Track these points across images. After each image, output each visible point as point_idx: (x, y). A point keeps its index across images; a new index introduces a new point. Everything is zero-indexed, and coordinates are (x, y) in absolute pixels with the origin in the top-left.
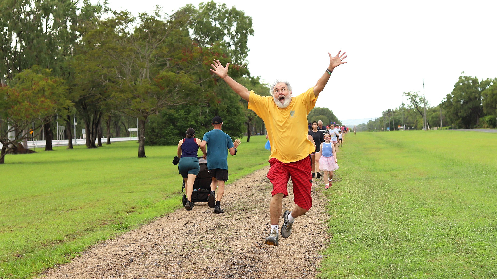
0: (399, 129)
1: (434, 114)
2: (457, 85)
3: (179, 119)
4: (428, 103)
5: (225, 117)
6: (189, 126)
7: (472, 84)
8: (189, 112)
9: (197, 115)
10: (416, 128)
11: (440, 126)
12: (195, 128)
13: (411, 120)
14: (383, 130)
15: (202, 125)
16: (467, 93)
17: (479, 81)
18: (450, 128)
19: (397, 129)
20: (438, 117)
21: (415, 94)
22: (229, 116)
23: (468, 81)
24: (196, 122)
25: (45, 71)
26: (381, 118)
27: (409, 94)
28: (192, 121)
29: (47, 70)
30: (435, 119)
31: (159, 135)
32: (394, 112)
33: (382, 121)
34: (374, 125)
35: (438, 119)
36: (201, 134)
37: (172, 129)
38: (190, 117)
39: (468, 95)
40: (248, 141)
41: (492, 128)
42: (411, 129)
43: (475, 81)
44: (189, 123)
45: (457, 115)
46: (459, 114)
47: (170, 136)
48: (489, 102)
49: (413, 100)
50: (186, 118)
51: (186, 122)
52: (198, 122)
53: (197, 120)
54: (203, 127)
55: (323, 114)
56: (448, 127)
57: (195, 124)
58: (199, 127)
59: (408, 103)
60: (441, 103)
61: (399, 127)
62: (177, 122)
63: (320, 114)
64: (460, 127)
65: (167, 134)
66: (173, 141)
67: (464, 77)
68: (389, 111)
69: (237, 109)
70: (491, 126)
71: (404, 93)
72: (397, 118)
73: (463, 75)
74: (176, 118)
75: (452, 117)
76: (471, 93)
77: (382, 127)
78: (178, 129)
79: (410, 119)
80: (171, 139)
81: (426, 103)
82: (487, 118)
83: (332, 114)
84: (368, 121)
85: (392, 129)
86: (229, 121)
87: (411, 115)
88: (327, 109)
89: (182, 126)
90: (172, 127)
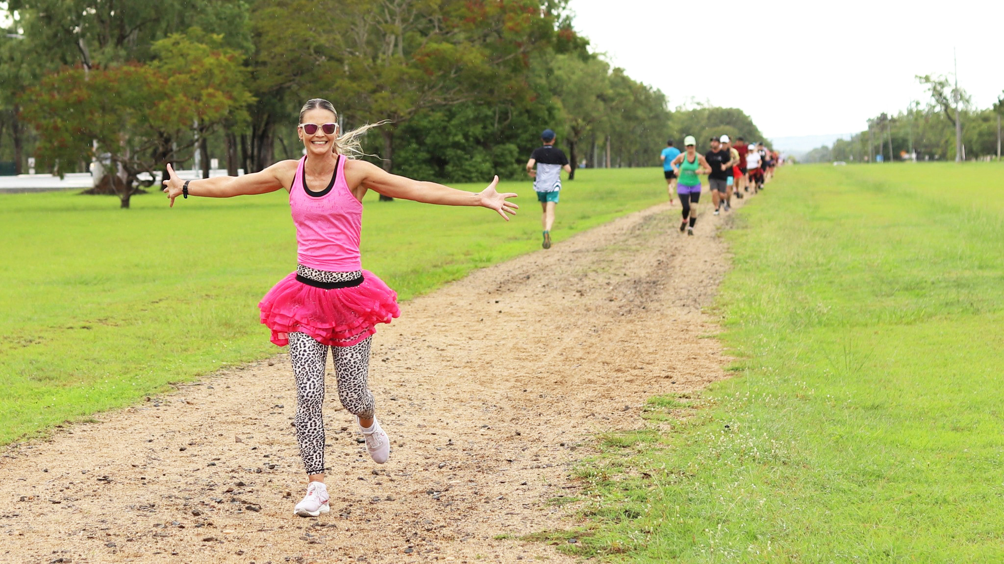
0: (902, 160)
1: (985, 126)
3: (429, 130)
4: (972, 101)
5: (525, 128)
6: (450, 144)
8: (451, 115)
9: (468, 122)
10: (943, 157)
11: (996, 154)
12: (463, 149)
13: (933, 139)
14: (868, 162)
15: (478, 142)
19: (898, 158)
20: (992, 134)
21: (942, 79)
22: (533, 125)
24: (466, 136)
25: (212, 38)
26: (863, 134)
27: (927, 79)
28: (456, 135)
29: (215, 36)
30: (986, 138)
32: (893, 120)
33: (867, 140)
34: (848, 149)
35: (992, 138)
36: (476, 162)
37: (415, 151)
38: (453, 126)
40: (571, 177)
42: (932, 158)
44: (451, 139)
47: (411, 165)
49: (938, 94)
50: (445, 128)
51: (444, 136)
52: (470, 136)
53: (468, 132)
54: (480, 148)
55: (728, 123)
57: (463, 141)
58: (472, 147)
59: (926, 102)
60: (997, 102)
61: (905, 156)
62: (427, 135)
63: (722, 122)
68: (884, 117)
69: (550, 110)
71: (916, 76)
72: (901, 133)
74: (423, 128)
77: (866, 153)
78: (428, 152)
79: (931, 137)
81: (966, 102)
83: (750, 124)
84: (834, 140)
85: (886, 159)
86: (533, 135)
87: (932, 127)
88: (739, 112)
89: (437, 144)
90: (414, 146)
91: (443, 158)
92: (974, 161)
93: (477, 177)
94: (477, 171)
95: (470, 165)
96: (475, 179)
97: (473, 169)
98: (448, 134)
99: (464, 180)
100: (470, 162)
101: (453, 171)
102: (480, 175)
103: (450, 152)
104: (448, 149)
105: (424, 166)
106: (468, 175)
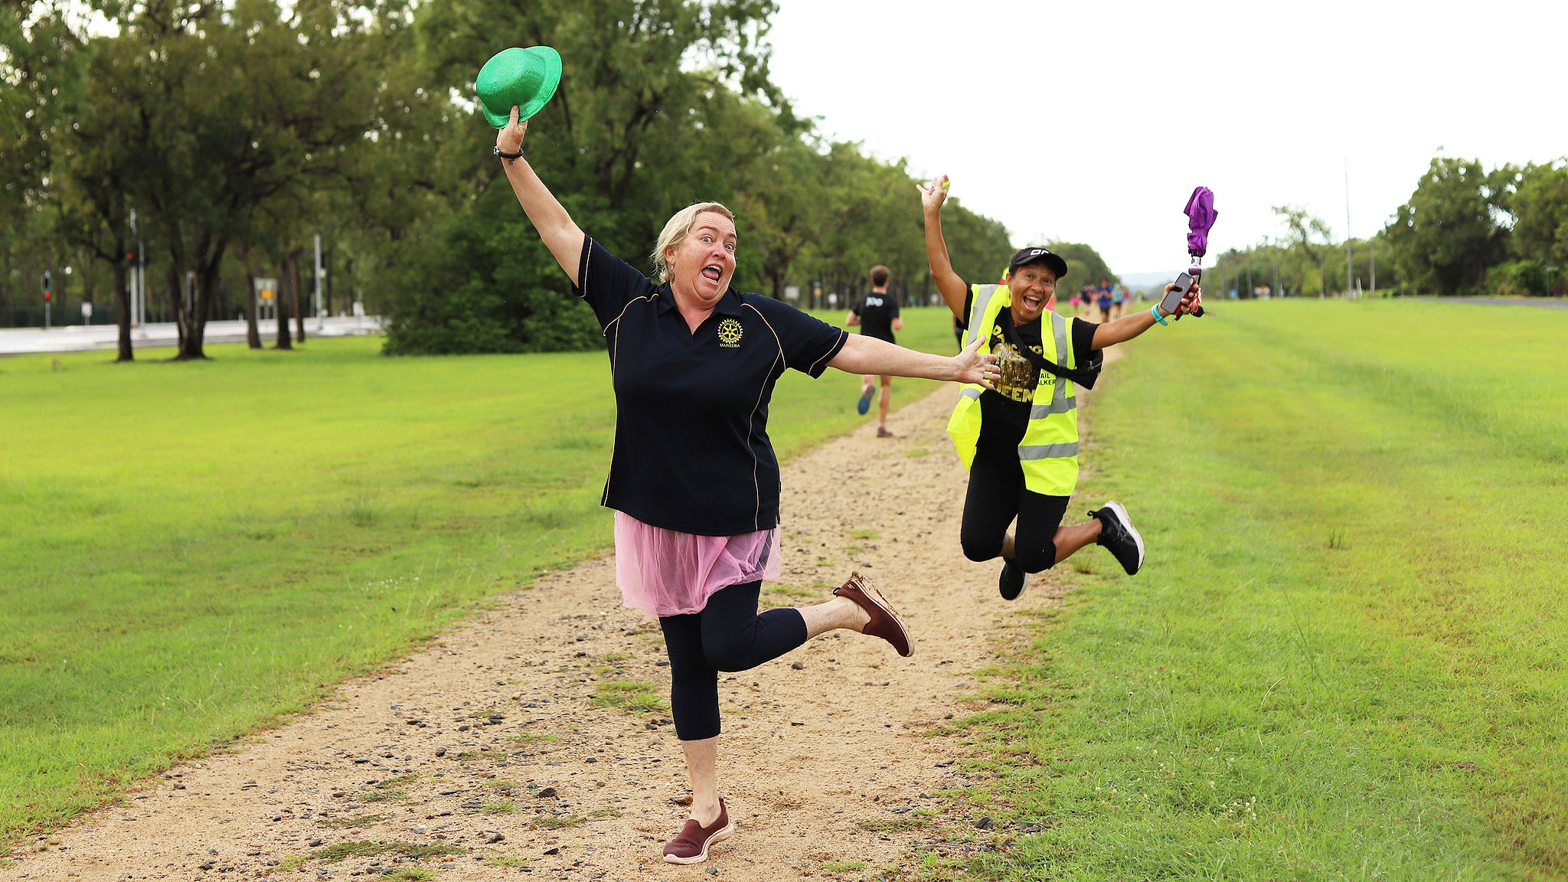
0: (1255, 296)
2: (1425, 181)
6: (538, 280)
7: (1464, 179)
10: (1299, 293)
11: (1367, 289)
13: (1287, 273)
14: (1223, 298)
16: (1453, 201)
17: (1486, 172)
18: (1396, 295)
19: (1251, 294)
21: (1300, 210)
23: (1456, 171)
26: (1213, 269)
27: (1284, 210)
31: (428, 313)
32: (1242, 255)
33: (1217, 275)
37: (477, 292)
39: (1456, 207)
41: (1526, 295)
43: (1474, 170)
44: (538, 271)
45: (1426, 261)
46: (1432, 258)
47: (465, 320)
48: (1534, 224)
49: (1295, 224)
51: (529, 267)
56: (1390, 292)
60: (1383, 228)
61: (1258, 291)
62: (498, 264)
64: (1424, 291)
65: (458, 312)
66: (477, 338)
67: (1444, 160)
70: (1526, 291)
71: (1273, 208)
72: (1252, 269)
73: (1442, 155)
74: (491, 253)
75: (1411, 263)
76: (1466, 201)
77: (1219, 290)
78: (503, 295)
79: (1283, 272)
80: (470, 328)
81: (1326, 233)
82: (1513, 269)
85: (1242, 295)
87: (1290, 261)
89: (515, 281)
90: (476, 283)
91: (526, 305)
92: (1336, 295)
93: (583, 340)
94: (582, 329)
95: (570, 319)
96: (579, 344)
97: (575, 326)
98: (535, 263)
99: (558, 346)
100: (571, 313)
101: (537, 330)
102: (587, 337)
103: (536, 295)
104: (535, 290)
105: (489, 321)
106: (565, 337)
